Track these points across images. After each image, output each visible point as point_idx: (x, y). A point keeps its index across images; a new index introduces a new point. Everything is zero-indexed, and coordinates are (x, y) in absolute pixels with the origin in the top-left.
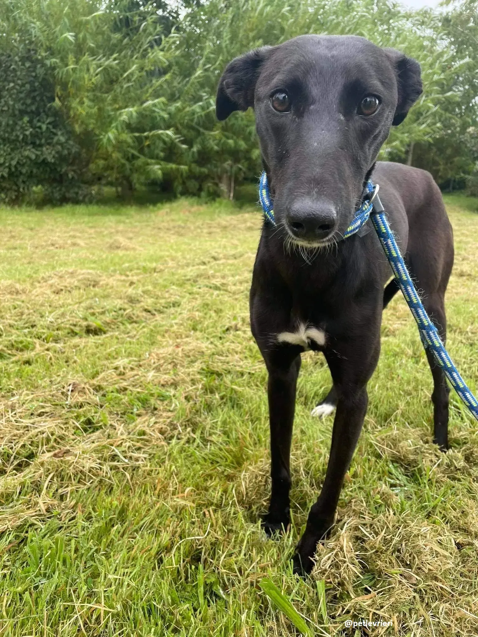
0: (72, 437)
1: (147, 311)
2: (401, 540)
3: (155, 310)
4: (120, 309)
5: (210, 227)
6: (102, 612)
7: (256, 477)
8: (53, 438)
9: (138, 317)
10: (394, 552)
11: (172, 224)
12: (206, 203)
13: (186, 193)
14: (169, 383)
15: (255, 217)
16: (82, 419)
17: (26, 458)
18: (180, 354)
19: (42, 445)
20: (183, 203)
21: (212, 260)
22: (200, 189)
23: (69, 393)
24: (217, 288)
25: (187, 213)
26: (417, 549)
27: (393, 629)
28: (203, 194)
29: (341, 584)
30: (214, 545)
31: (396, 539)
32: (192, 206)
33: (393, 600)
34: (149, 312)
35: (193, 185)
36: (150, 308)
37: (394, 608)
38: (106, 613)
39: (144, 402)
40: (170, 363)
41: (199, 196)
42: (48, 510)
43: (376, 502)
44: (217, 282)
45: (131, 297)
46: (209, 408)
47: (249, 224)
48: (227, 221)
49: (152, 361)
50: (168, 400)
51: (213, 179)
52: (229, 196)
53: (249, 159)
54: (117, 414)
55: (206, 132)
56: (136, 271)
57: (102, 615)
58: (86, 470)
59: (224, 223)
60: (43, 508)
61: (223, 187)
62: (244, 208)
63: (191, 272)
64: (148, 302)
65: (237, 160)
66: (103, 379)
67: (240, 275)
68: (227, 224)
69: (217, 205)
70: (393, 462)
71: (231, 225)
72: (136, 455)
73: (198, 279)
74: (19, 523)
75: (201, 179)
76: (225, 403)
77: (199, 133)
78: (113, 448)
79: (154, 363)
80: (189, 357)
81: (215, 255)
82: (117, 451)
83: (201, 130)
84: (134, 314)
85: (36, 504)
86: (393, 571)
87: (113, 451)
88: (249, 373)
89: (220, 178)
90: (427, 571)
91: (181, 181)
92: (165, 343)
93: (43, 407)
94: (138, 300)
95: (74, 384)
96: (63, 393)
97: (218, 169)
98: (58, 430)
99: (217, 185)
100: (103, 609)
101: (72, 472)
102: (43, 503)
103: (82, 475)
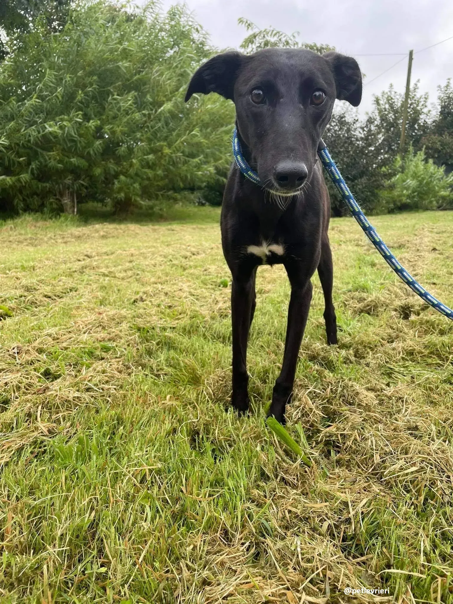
0: (38, 384)
1: (46, 296)
2: (343, 389)
3: (55, 295)
4: (21, 296)
5: (63, 238)
6: (147, 471)
7: (218, 382)
8: (22, 386)
9: (41, 301)
10: (340, 397)
11: (22, 237)
12: (51, 218)
13: (28, 209)
14: (106, 339)
15: (106, 226)
16: (42, 370)
18: (106, 318)
19: (14, 392)
20: (28, 218)
21: (86, 258)
22: (43, 205)
23: (16, 355)
24: (104, 275)
25: (33, 228)
26: (355, 392)
27: (356, 440)
28: (45, 209)
29: (312, 425)
30: (207, 425)
31: (340, 389)
32: (37, 221)
33: (350, 424)
34: (50, 297)
35: (36, 201)
36: (50, 294)
37: (353, 428)
38: (151, 471)
39: (91, 354)
40: (98, 327)
41: (42, 212)
42: (49, 431)
43: (314, 377)
44: (103, 270)
45: (27, 287)
46: (150, 353)
47: (102, 233)
48: (79, 231)
49: (81, 327)
50: (112, 350)
51: (55, 195)
52: (73, 211)
53: (91, 177)
54: (70, 365)
55: (45, 153)
56: (14, 270)
57: (148, 473)
58: (71, 399)
59: (77, 233)
60: (45, 430)
61: (66, 201)
62: (90, 221)
63: (77, 266)
64: (47, 289)
65: (77, 177)
66: (42, 342)
67: (122, 265)
68: (81, 234)
69: (62, 219)
70: (310, 361)
71: (85, 234)
72: (106, 386)
73: (85, 270)
74: (31, 440)
75: (44, 195)
76: (162, 348)
77: (36, 153)
78: (86, 382)
79: (83, 328)
80: (114, 319)
81: (89, 253)
82: (91, 385)
83: (39, 150)
84: (36, 300)
85: (37, 428)
86: (343, 409)
87: (87, 384)
88: (171, 328)
89: (62, 195)
90: (365, 405)
91: (21, 198)
92: (83, 315)
94: (35, 289)
95: (18, 347)
96: (10, 355)
97: (59, 186)
98: (24, 380)
99: (60, 201)
100: (147, 468)
101: (58, 401)
102: (43, 426)
103: (68, 404)
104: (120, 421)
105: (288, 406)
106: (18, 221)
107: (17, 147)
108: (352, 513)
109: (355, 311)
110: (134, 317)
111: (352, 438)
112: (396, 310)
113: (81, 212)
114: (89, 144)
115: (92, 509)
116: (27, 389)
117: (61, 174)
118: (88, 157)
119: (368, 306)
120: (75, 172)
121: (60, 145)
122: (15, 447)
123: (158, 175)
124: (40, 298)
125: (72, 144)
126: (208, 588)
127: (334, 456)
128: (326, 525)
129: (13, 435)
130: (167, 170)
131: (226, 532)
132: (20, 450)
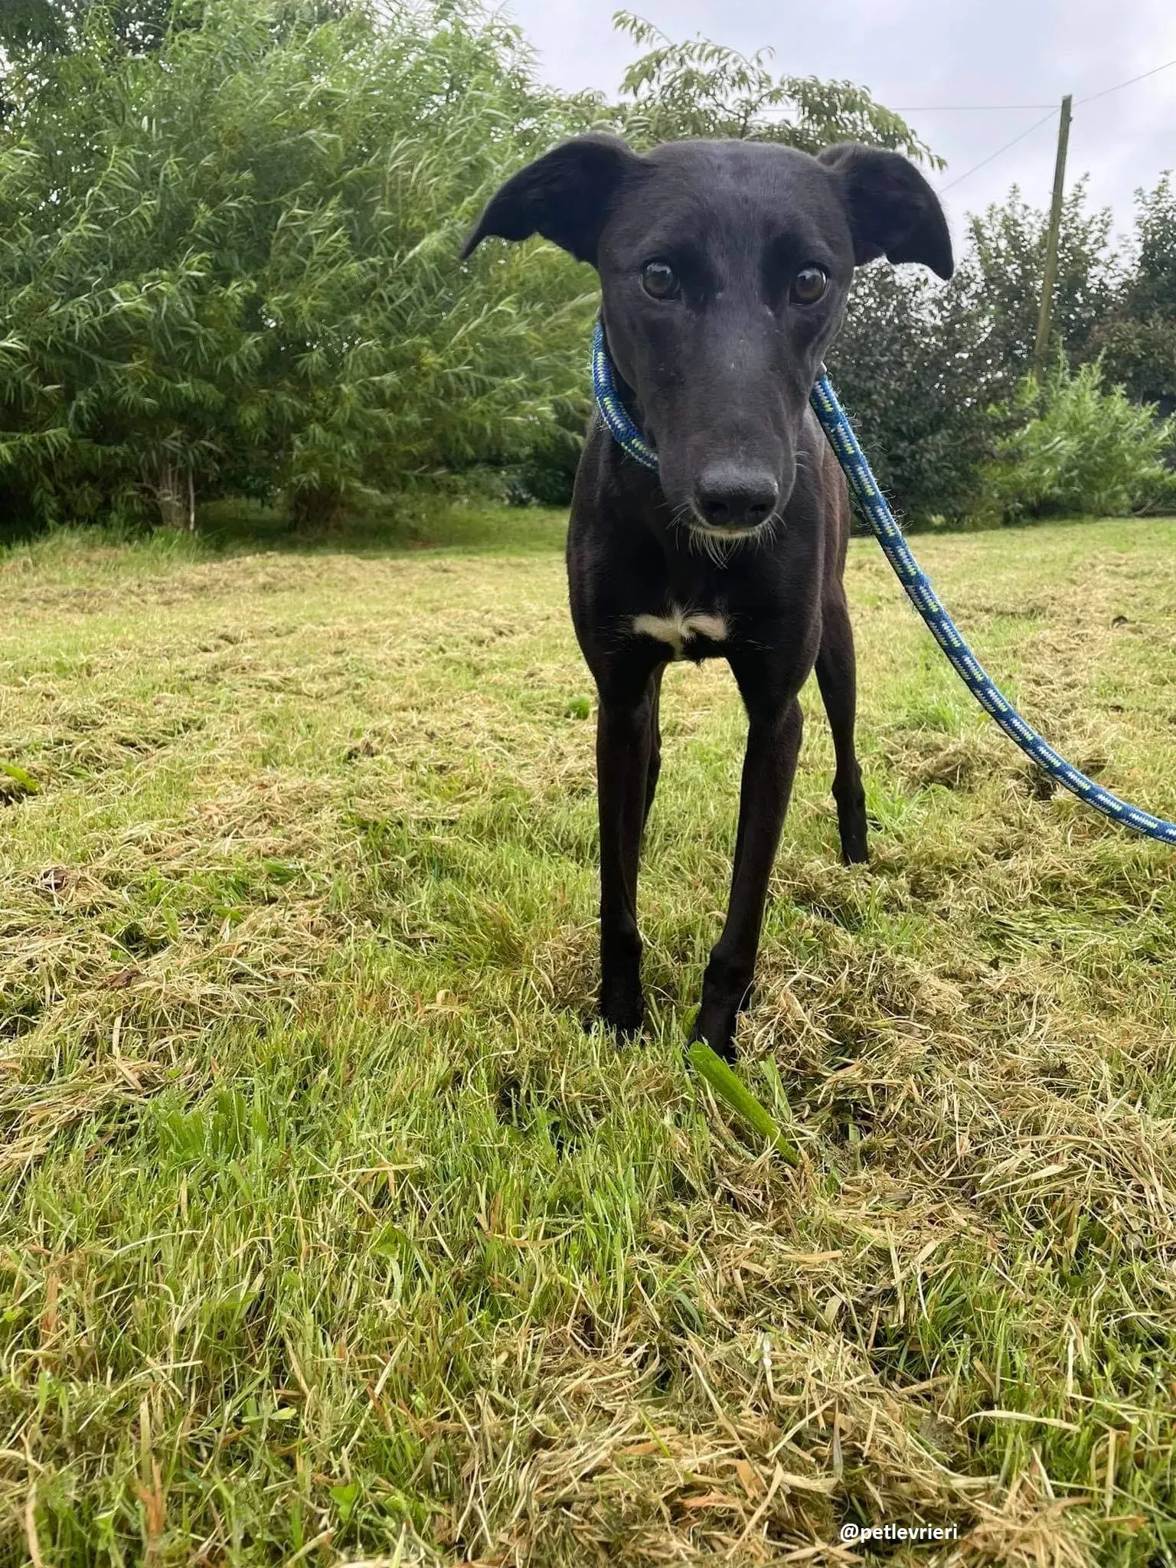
0: (111, 964)
1: (123, 742)
2: (880, 975)
3: (146, 740)
4: (59, 743)
5: (162, 591)
6: (391, 1175)
7: (564, 957)
8: (72, 968)
9: (110, 755)
10: (873, 994)
11: (55, 590)
12: (128, 540)
13: (68, 516)
14: (281, 851)
15: (271, 561)
16: (120, 929)
17: (24, 1011)
18: (278, 798)
19: (52, 985)
20: (69, 539)
21: (222, 642)
22: (107, 505)
23: (53, 891)
24: (272, 687)
25: (82, 564)
26: (910, 980)
27: (913, 1101)
28: (114, 516)
29: (802, 1064)
30: (538, 1065)
31: (871, 974)
32: (92, 547)
33: (896, 1060)
34: (133, 745)
35: (87, 496)
36: (132, 737)
37: (904, 1071)
38: (400, 1176)
39: (242, 888)
40: (259, 819)
41: (107, 525)
42: (143, 1081)
43: (807, 944)
44: (271, 675)
45: (72, 718)
46: (391, 885)
47: (262, 579)
48: (203, 574)
49: (216, 819)
50: (296, 879)
51: (139, 480)
52: (188, 522)
53: (232, 432)
54: (192, 917)
55: (112, 366)
56: (38, 675)
57: (392, 1181)
58: (194, 1000)
59: (197, 579)
60: (133, 1078)
61: (169, 497)
62: (229, 547)
63: (201, 663)
64: (125, 725)
65: (196, 431)
66: (117, 860)
67: (315, 662)
68: (207, 581)
69: (159, 541)
70: (798, 904)
71: (218, 581)
72: (283, 970)
73: (220, 674)
74: (99, 1102)
75: (106, 479)
76: (423, 874)
77: (89, 367)
78: (232, 959)
79: (220, 823)
80: (299, 801)
81: (230, 632)
82: (244, 965)
83: (96, 359)
84: (99, 751)
85: (111, 1074)
86: (880, 1023)
87: (234, 964)
88: (443, 822)
89: (156, 478)
90: (934, 1013)
91: (51, 487)
92: (220, 789)
93: (10, 917)
94: (94, 723)
95: (57, 871)
96: (37, 891)
97: (149, 453)
98: (76, 953)
99: (151, 494)
100: (391, 1169)
101: (164, 1006)
102: (128, 1069)
103: (187, 1013)
104: (320, 1054)
105: (742, 1017)
106: (44, 546)
107: (38, 353)
108: (900, 1276)
109: (913, 778)
110: (351, 795)
111: (903, 1096)
112: (1017, 776)
113: (206, 525)
114: (229, 345)
115: (257, 1268)
116: (84, 977)
117: (154, 422)
118: (225, 381)
119: (947, 765)
120: (190, 416)
121: (149, 345)
122: (58, 1119)
123: (408, 425)
124: (109, 746)
125: (183, 344)
126: (544, 1455)
127: (856, 1140)
128: (833, 1305)
129: (53, 1091)
130: (432, 410)
131: (588, 1323)
132: (72, 1127)
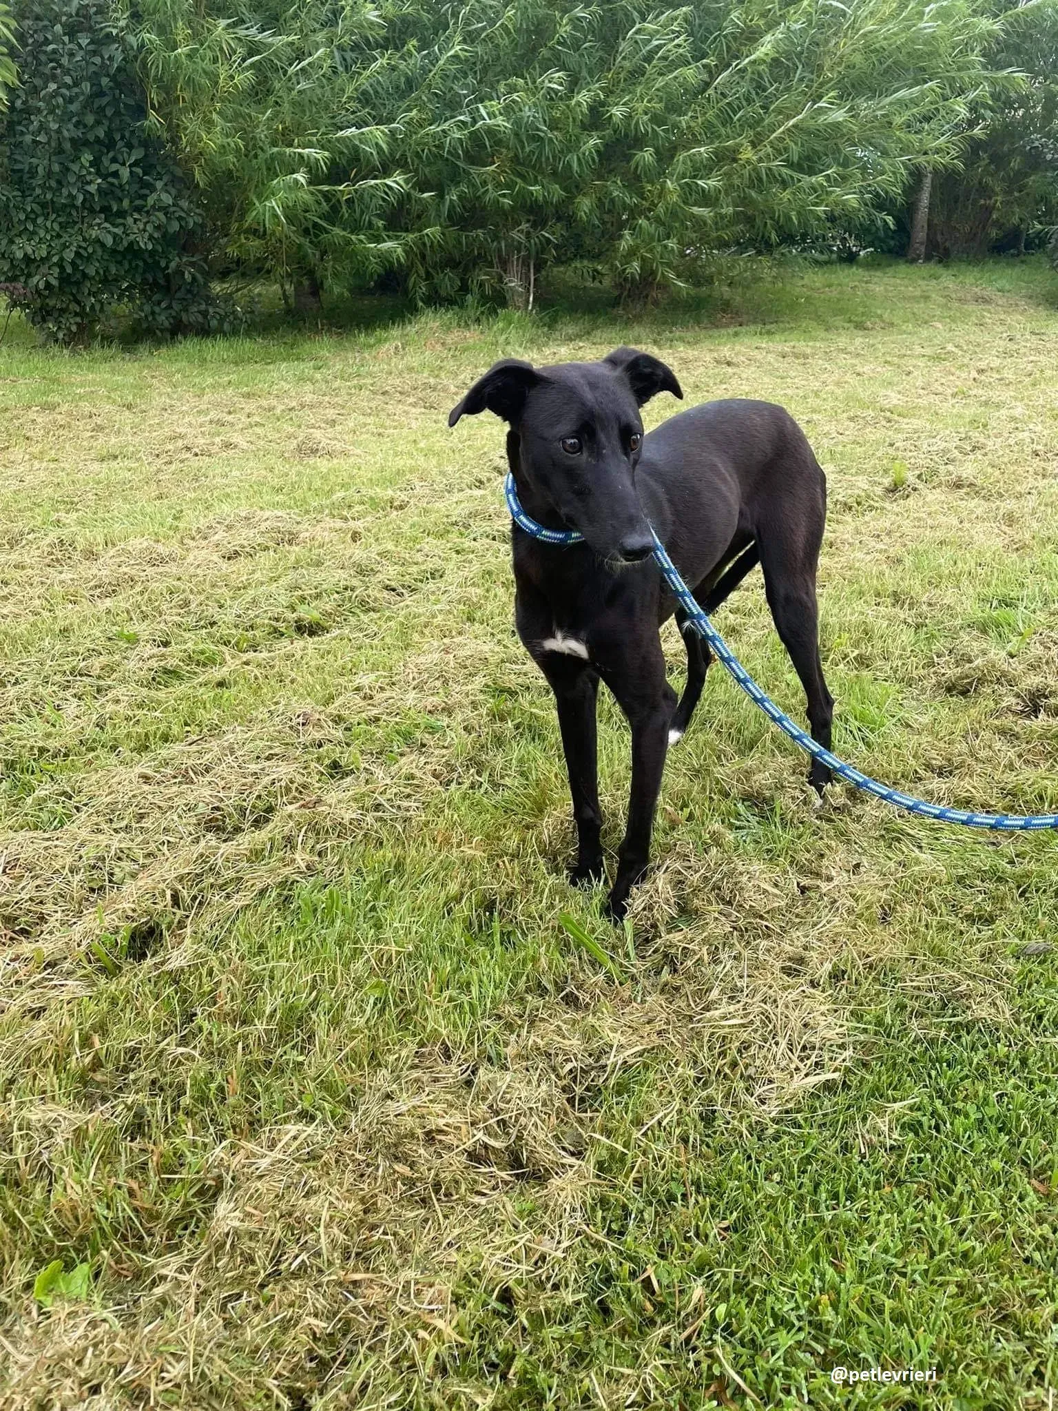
0: (317, 785)
1: (387, 586)
2: (723, 877)
3: (403, 586)
4: (346, 588)
7: (562, 823)
8: (293, 787)
9: (376, 600)
12: (478, 321)
13: (436, 300)
14: (440, 708)
16: (327, 762)
17: (265, 811)
18: (452, 664)
19: (282, 796)
20: (430, 322)
22: (464, 289)
23: (301, 727)
25: (439, 349)
26: (740, 885)
28: (469, 298)
29: (654, 926)
30: (511, 894)
31: (718, 876)
32: (449, 329)
34: (394, 590)
35: (447, 281)
36: (393, 584)
37: (706, 942)
38: (398, 953)
39: (407, 736)
40: (438, 679)
41: (462, 306)
42: (308, 867)
45: (360, 565)
46: (499, 741)
49: (411, 676)
50: (440, 733)
51: (491, 266)
52: (526, 302)
53: (569, 221)
54: (372, 754)
55: (472, 169)
56: (358, 507)
58: (346, 822)
60: (303, 865)
62: (560, 325)
64: (390, 573)
65: (539, 222)
66: (343, 705)
69: (500, 324)
70: (743, 800)
72: (405, 804)
74: (279, 879)
75: (465, 265)
76: (521, 734)
78: (375, 795)
79: (414, 679)
80: (465, 667)
82: (381, 800)
83: (463, 165)
84: (369, 596)
85: (293, 860)
86: (710, 908)
87: (376, 799)
89: (504, 264)
90: (749, 908)
91: (422, 272)
93: (271, 748)
94: (372, 570)
95: (305, 714)
96: (291, 728)
97: (499, 243)
98: (298, 776)
99: (501, 280)
100: (394, 948)
101: (329, 823)
102: (301, 858)
103: (341, 829)
104: (399, 867)
106: (411, 329)
107: (416, 161)
108: (612, 1059)
109: (939, 683)
110: (503, 661)
111: (697, 957)
112: (1018, 696)
113: (543, 302)
114: (572, 145)
116: (301, 793)
117: (507, 218)
118: (563, 177)
119: (967, 677)
120: (536, 213)
121: (508, 148)
122: (259, 886)
123: (722, 217)
124: (375, 592)
125: (534, 145)
127: (666, 976)
128: (569, 1066)
129: (262, 870)
130: (745, 201)
131: (447, 1049)
132: (262, 892)
